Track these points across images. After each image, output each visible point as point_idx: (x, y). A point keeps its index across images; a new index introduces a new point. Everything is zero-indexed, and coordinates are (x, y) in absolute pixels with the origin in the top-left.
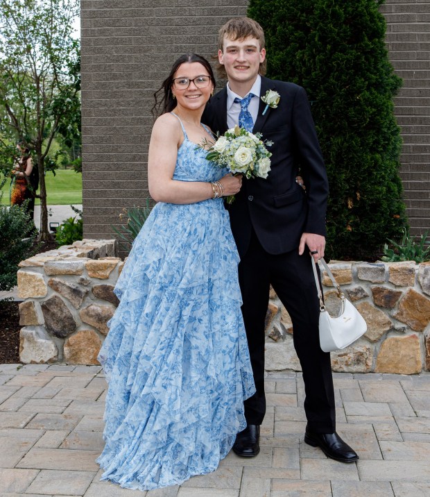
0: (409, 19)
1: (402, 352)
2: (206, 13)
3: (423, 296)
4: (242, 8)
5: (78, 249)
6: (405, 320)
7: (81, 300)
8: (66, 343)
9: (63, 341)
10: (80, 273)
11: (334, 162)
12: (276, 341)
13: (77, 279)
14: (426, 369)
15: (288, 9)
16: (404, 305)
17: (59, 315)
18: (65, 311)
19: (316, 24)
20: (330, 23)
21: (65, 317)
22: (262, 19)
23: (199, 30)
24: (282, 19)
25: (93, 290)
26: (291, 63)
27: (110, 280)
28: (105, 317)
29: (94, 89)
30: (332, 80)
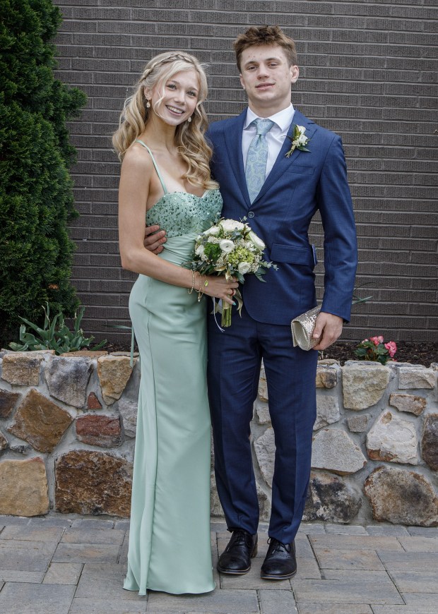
1: (21, 484)
3: (52, 400)
6: (25, 436)
14: (55, 509)
16: (23, 414)
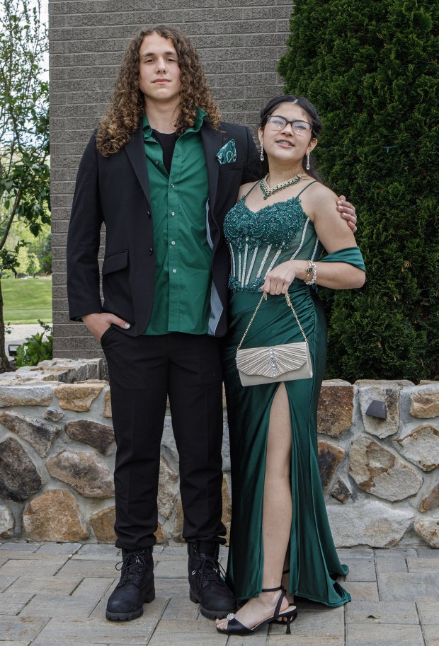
2: (230, 30)
4: (281, 22)
5: (46, 371)
7: (49, 444)
8: (26, 509)
9: (21, 505)
10: (46, 403)
11: (423, 236)
12: (342, 502)
13: (43, 413)
15: (350, 15)
17: (16, 467)
18: (25, 460)
19: (392, 36)
20: (412, 33)
21: (25, 470)
22: (312, 31)
23: (220, 54)
24: (341, 31)
25: (66, 428)
26: (356, 92)
27: (93, 413)
28: (84, 469)
29: (68, 141)
30: (417, 115)
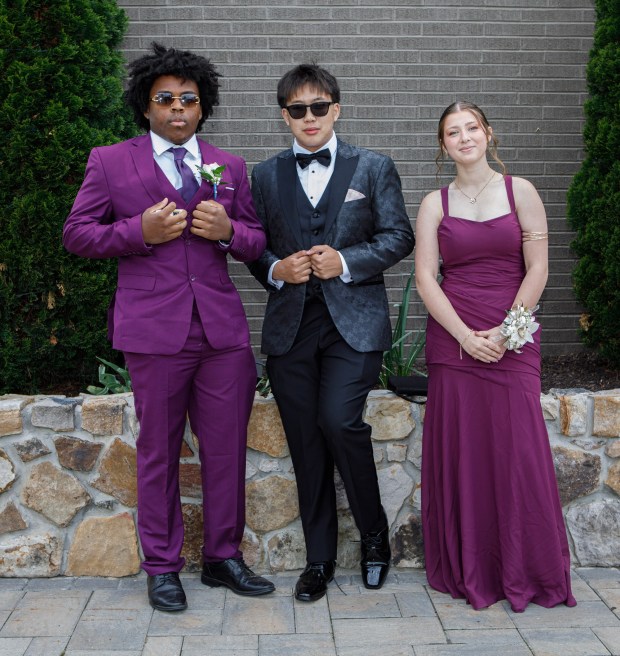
0: (191, 15)
